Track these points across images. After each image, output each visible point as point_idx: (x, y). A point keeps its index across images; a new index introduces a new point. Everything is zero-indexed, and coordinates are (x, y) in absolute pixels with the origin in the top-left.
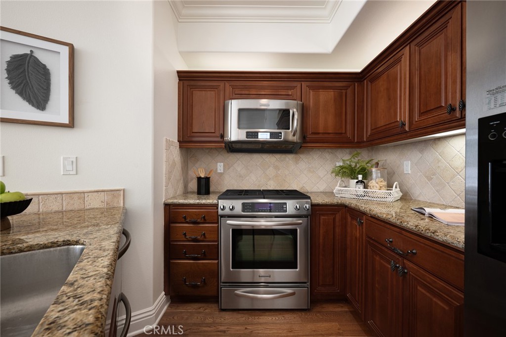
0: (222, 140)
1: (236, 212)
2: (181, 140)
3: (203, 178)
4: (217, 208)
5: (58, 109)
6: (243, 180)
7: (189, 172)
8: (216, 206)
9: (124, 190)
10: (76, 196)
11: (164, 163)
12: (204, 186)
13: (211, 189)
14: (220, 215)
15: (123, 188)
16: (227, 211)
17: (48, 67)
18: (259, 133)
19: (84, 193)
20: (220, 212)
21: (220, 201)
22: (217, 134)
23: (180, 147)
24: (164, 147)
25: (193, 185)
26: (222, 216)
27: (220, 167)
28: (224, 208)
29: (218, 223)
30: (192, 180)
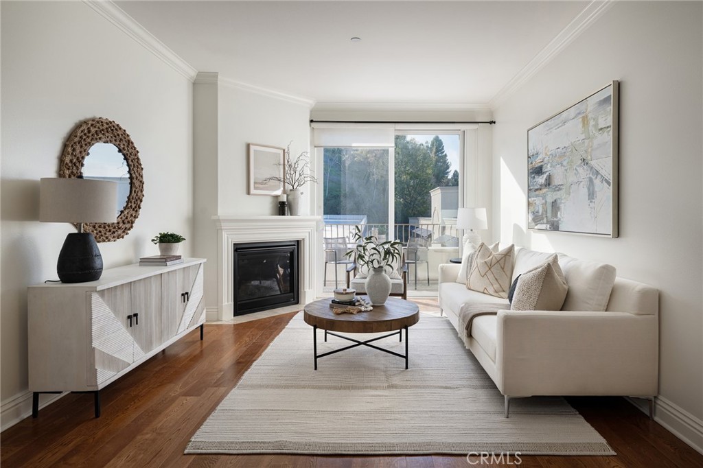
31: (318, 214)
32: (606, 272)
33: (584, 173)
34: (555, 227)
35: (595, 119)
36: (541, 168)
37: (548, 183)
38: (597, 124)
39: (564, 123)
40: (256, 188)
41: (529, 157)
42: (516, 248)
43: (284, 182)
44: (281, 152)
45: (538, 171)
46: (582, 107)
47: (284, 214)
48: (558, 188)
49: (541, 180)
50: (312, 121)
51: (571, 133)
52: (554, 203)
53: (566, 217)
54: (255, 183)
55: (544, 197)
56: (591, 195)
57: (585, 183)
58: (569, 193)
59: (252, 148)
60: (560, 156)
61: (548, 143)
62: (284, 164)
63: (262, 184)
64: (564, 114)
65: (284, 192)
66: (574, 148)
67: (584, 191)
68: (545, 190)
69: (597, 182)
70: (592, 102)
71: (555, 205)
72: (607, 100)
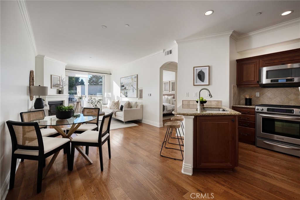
0: (258, 83)
1: (263, 111)
2: (238, 84)
3: (248, 99)
4: (255, 109)
5: (206, 82)
6: (271, 100)
7: (241, 96)
8: (254, 109)
9: (221, 101)
10: (210, 102)
11: (232, 93)
12: (249, 102)
13: (252, 104)
14: (256, 112)
15: (220, 100)
16: (260, 111)
17: (204, 72)
18: (279, 80)
19: (211, 101)
20: (256, 110)
21: (256, 107)
22: (256, 81)
23: (237, 87)
24: (232, 88)
25: (243, 101)
26: (257, 112)
27: (258, 94)
28: (258, 109)
29: (255, 115)
30: (242, 99)
31: (67, 94)
32: (136, 103)
33: (132, 88)
34: (126, 96)
35: (134, 79)
36: (124, 86)
37: (125, 89)
38: (134, 80)
39: (128, 79)
40: (53, 87)
41: (121, 83)
42: (120, 101)
43: (60, 85)
44: (59, 77)
45: (123, 86)
46: (132, 77)
47: (60, 94)
48: (127, 90)
49: (124, 88)
50: (66, 69)
51: (130, 81)
52: (126, 92)
53: (128, 95)
54: (53, 85)
55: (124, 91)
56: (133, 91)
57: (132, 89)
58: (129, 91)
59: (52, 76)
60: (128, 84)
61: (125, 81)
62: (60, 81)
63: (55, 85)
64: (128, 77)
65: (60, 88)
66: (130, 83)
67: (132, 91)
68: (124, 90)
69: (134, 89)
70: (133, 77)
71: (126, 93)
72: (136, 77)
